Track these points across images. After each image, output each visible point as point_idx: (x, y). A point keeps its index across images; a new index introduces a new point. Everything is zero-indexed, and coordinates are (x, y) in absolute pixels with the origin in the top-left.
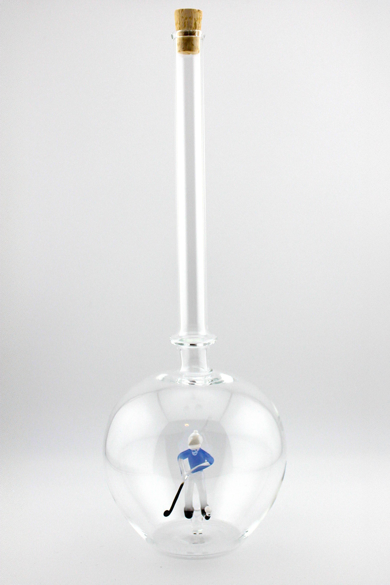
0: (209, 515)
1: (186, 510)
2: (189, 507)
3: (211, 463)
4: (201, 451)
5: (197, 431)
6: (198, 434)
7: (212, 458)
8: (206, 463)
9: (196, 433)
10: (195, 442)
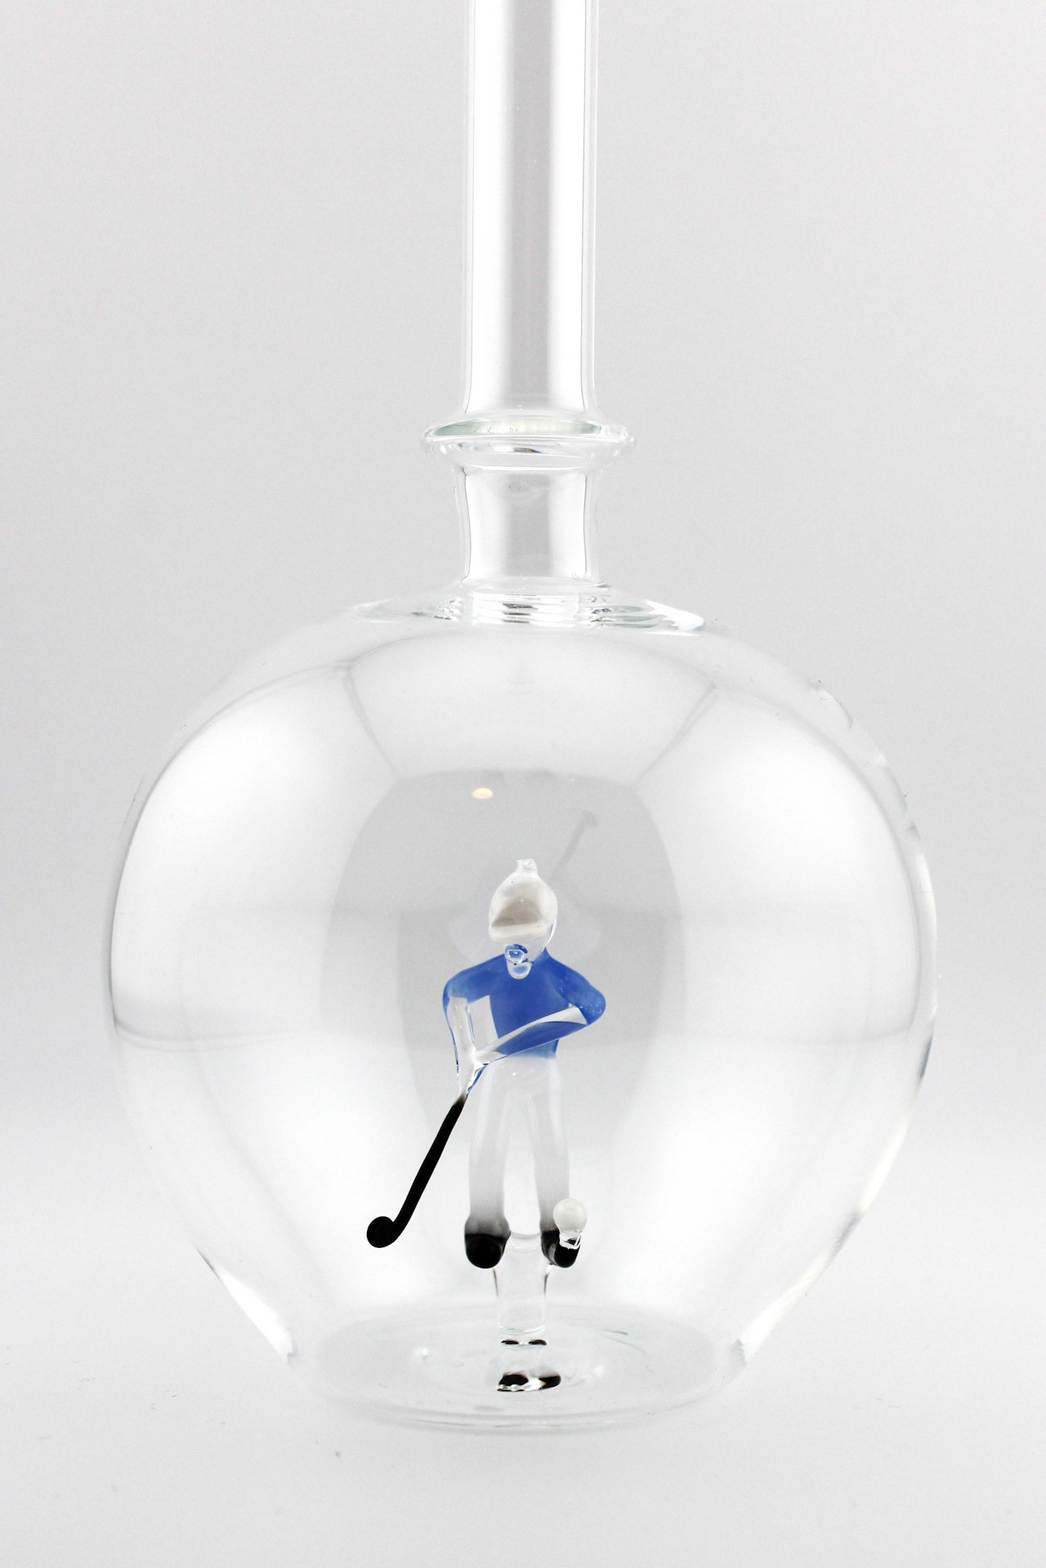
0: (572, 1242)
1: (474, 1229)
2: (487, 1216)
3: (590, 1018)
4: (547, 965)
5: (534, 865)
6: (534, 876)
7: (598, 995)
8: (571, 1014)
9: (525, 874)
10: (519, 912)
